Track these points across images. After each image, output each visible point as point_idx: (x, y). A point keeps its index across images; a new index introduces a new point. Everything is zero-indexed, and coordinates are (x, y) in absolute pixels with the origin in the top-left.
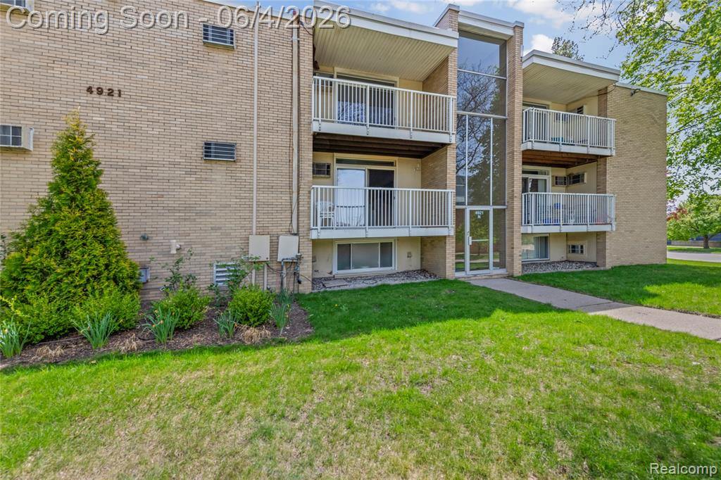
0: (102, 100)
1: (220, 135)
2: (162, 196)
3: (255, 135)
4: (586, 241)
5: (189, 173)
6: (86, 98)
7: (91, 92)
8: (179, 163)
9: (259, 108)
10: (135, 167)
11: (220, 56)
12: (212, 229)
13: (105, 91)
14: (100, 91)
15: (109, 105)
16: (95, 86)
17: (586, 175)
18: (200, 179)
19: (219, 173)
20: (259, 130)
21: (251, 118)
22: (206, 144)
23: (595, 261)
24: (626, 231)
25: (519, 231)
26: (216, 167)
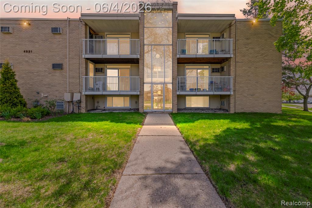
0: (27, 54)
1: (57, 61)
2: (42, 81)
3: (68, 60)
4: (225, 99)
5: (49, 74)
6: (24, 54)
7: (25, 52)
8: (47, 71)
9: (69, 51)
10: (35, 72)
11: (58, 36)
12: (56, 91)
13: (28, 51)
14: (27, 52)
15: (29, 55)
16: (26, 50)
17: (225, 67)
18: (52, 75)
19: (58, 73)
20: (69, 59)
21: (67, 55)
22: (53, 64)
23: (227, 109)
24: (248, 95)
25: (176, 94)
26: (57, 71)
